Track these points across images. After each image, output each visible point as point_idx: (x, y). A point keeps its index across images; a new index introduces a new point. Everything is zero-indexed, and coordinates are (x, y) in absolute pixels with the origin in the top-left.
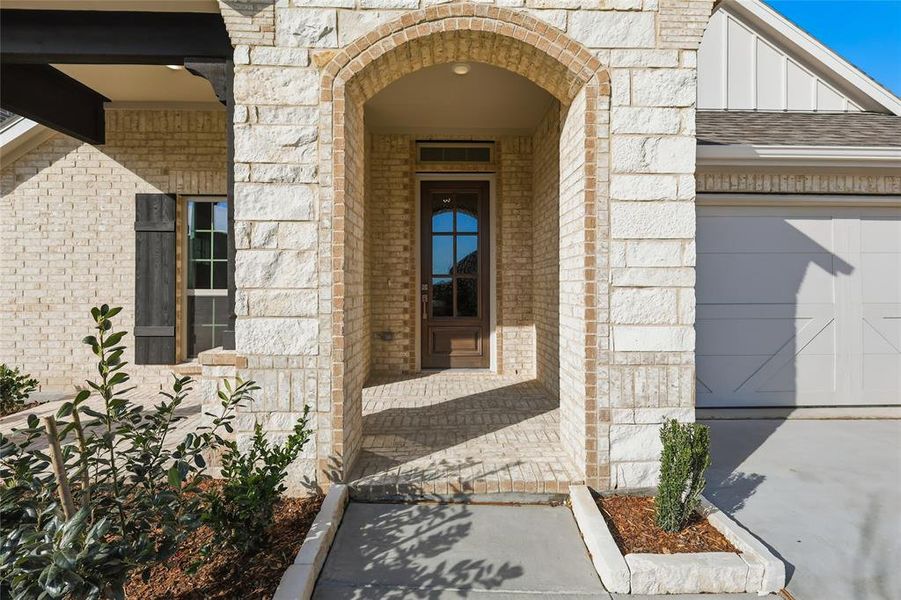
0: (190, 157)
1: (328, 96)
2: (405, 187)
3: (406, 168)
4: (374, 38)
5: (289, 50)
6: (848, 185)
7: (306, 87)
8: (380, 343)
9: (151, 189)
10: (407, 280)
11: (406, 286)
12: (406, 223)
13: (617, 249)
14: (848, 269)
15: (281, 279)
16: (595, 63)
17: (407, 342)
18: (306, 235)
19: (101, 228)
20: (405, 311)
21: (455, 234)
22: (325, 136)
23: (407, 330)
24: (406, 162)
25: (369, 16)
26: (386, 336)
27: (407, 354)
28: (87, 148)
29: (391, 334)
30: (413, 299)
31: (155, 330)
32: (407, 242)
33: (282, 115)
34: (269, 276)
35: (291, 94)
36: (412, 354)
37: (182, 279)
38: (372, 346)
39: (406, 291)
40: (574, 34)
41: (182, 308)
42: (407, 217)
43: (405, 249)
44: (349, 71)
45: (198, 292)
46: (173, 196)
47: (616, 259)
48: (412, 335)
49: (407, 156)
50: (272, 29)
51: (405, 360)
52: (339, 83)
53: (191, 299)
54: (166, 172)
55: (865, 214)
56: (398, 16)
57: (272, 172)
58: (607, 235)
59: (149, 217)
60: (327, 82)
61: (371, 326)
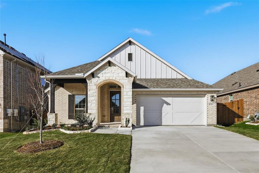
0: (76, 89)
1: (97, 88)
2: (107, 92)
3: (107, 89)
4: (101, 82)
5: (93, 84)
6: (168, 93)
7: (95, 87)
8: (103, 117)
9: (71, 94)
10: (107, 107)
11: (107, 108)
12: (107, 98)
13: (124, 103)
14: (170, 104)
15: (92, 106)
16: (122, 85)
17: (107, 117)
18: (95, 101)
19: (63, 100)
20: (107, 112)
21: (115, 100)
22: (96, 92)
23: (107, 115)
24: (107, 88)
25: (100, 80)
26: (104, 116)
27: (107, 119)
28: (61, 88)
29: (105, 116)
30: (108, 110)
31: (71, 114)
32: (107, 101)
33: (92, 90)
34: (91, 105)
35: (93, 88)
36: (108, 119)
37: (74, 107)
38: (102, 118)
39: (107, 109)
40: (120, 82)
41: (74, 111)
42: (107, 97)
43: (107, 102)
44: (98, 86)
45: (77, 109)
46: (73, 95)
47: (124, 104)
48: (108, 116)
49: (107, 87)
50: (91, 82)
51: (107, 120)
52: (98, 87)
53: (76, 110)
54: (72, 91)
55: (173, 97)
56: (103, 80)
57: (91, 96)
58: (123, 101)
59: (70, 97)
60: (96, 87)
61: (102, 115)
